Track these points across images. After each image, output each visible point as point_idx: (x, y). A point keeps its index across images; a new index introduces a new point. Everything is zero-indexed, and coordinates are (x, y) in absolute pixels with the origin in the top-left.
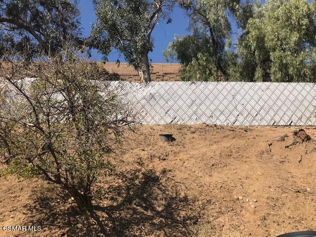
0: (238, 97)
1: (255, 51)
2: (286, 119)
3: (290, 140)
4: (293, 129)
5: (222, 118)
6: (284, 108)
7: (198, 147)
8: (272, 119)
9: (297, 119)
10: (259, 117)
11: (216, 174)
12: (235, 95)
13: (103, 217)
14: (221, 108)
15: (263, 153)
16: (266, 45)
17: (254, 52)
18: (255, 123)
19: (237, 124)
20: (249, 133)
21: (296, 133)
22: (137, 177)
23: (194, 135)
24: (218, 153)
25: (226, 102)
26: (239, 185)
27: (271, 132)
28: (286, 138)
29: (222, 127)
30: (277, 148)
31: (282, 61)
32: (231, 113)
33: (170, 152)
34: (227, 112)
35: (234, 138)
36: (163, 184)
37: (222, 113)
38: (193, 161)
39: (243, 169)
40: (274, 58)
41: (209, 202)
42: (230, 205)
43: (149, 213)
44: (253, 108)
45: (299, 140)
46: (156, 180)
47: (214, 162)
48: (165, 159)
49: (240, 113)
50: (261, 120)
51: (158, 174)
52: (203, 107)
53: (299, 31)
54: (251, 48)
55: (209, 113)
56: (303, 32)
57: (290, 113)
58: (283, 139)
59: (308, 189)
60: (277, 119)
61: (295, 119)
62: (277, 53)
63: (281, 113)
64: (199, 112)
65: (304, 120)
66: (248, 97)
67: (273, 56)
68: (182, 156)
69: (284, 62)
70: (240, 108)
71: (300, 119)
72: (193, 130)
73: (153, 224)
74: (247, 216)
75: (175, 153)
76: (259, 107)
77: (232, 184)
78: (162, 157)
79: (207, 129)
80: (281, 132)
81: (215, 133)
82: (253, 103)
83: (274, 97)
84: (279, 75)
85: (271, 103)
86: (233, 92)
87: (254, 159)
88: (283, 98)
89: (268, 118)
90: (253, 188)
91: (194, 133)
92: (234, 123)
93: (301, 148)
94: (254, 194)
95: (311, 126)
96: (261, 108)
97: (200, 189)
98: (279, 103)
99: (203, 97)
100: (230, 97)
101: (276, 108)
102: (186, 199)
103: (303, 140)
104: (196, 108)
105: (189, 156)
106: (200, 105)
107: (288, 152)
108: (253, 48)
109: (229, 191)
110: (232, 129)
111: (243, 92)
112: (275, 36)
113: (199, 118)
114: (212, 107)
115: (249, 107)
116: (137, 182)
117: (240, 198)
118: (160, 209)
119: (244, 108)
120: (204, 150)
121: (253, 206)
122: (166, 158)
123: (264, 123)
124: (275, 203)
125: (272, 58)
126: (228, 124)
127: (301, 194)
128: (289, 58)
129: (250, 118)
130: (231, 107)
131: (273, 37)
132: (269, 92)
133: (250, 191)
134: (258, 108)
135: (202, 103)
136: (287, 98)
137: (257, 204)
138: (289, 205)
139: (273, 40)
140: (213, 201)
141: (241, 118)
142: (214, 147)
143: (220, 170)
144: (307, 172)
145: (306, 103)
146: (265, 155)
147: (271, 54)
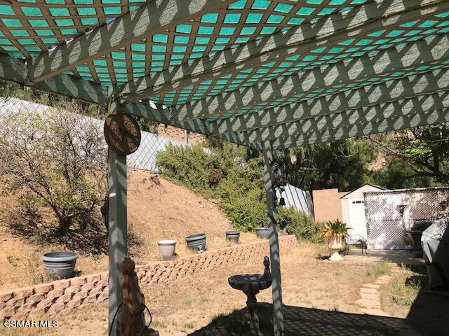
21: (152, 178)
26: (138, 215)
28: (146, 182)
30: (142, 189)
45: (154, 183)
58: (144, 182)
59: (175, 217)
65: (143, 164)
71: (141, 163)
74: (154, 233)
77: (134, 214)
93: (157, 189)
94: (150, 221)
103: (157, 184)
107: (151, 193)
109: (137, 219)
121: (154, 228)
127: (172, 220)
133: (147, 219)
146: (138, 194)
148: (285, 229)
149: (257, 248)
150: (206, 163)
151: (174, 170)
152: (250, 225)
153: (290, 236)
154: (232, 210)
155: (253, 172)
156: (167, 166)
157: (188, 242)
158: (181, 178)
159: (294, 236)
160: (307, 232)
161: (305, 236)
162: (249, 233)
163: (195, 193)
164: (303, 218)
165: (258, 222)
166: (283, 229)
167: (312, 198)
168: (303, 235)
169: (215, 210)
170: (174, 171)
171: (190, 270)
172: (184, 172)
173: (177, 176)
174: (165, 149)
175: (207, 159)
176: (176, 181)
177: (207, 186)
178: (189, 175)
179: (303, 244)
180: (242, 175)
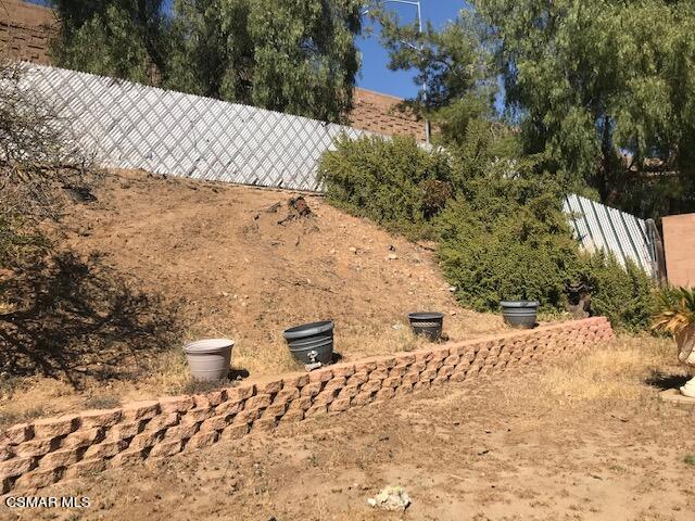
0: (201, 126)
1: (227, 34)
2: (275, 175)
3: (284, 212)
4: (286, 195)
5: (170, 161)
6: (274, 158)
7: (143, 214)
8: (253, 173)
9: (289, 177)
10: (232, 167)
11: (182, 260)
12: (196, 121)
13: (11, 330)
14: (169, 142)
15: (246, 230)
16: (248, 29)
17: (225, 37)
18: (226, 178)
19: (196, 175)
20: (220, 196)
21: (292, 202)
22: (43, 265)
23: (128, 192)
24: (178, 227)
25: (177, 133)
26: (219, 277)
27: (256, 196)
28: (278, 209)
29: (177, 182)
30: (266, 224)
31: (272, 66)
32: (186, 154)
33: (95, 223)
34: (178, 151)
35: (198, 202)
36: (98, 276)
37: (170, 152)
38: (142, 239)
39: (223, 255)
40: (261, 59)
41: (183, 300)
42: (213, 303)
43: (90, 321)
44: (225, 149)
45: (295, 212)
46: (83, 270)
47: (174, 241)
48: (87, 235)
49: (203, 157)
50: (235, 173)
51: (84, 260)
52: (134, 136)
53: (306, 21)
54: (220, 27)
55: (144, 149)
56: (311, 25)
57: (280, 167)
58: (274, 210)
59: (309, 281)
60: (261, 173)
61: (286, 177)
62: (268, 52)
63: (267, 165)
64: (126, 145)
65: (299, 180)
66: (216, 128)
67: (259, 53)
68: (117, 230)
69: (277, 70)
70: (202, 146)
71: (294, 178)
72: (123, 181)
73: (104, 335)
74: (238, 317)
75: (105, 224)
76: (235, 150)
77: (211, 276)
78: (82, 230)
79: (150, 182)
80: (270, 199)
81: (165, 191)
82: (224, 140)
83: (259, 136)
84: (265, 93)
85: (253, 144)
86: (192, 115)
87: (234, 239)
88: (273, 139)
89: (247, 170)
90: (240, 281)
91: (128, 187)
92: (190, 174)
93: (298, 225)
94: (243, 289)
95: (308, 191)
96: (238, 153)
97: (165, 284)
98: (267, 147)
99: (134, 115)
100: (186, 124)
101: (260, 155)
102: (143, 298)
103: (301, 214)
104: (119, 135)
105: (133, 230)
106: (130, 130)
107: (281, 232)
108: (224, 27)
109: (209, 286)
110: (193, 186)
111: (209, 118)
112: (266, 16)
113: (126, 157)
114: (153, 139)
115: (217, 147)
116: (46, 272)
117: (226, 294)
118: (104, 314)
119: (210, 147)
120: (155, 221)
121: (243, 304)
122: (89, 232)
123: (240, 179)
124: (271, 299)
125: (257, 57)
126: (181, 173)
127: (301, 287)
128: (284, 65)
129: (218, 168)
130: (187, 144)
131: (262, 17)
132: (252, 125)
133: (238, 285)
134: (232, 150)
135: (134, 126)
136: (279, 141)
137: (249, 301)
138: (288, 300)
139: (262, 22)
140: (189, 299)
141: (203, 166)
142: (170, 216)
143: (187, 254)
144: (306, 259)
145: (304, 153)
146: (250, 234)
147: (256, 49)
148: (582, 303)
149: (493, 352)
150: (419, 171)
151: (349, 186)
152: (493, 296)
153: (594, 319)
154: (457, 264)
155: (525, 183)
156: (336, 180)
157: (289, 340)
158: (361, 202)
159: (603, 318)
160: (637, 310)
161: (634, 319)
162: (489, 315)
163: (388, 230)
164: (630, 279)
165: (514, 289)
166: (576, 302)
167: (662, 235)
168: (627, 317)
169: (426, 263)
170: (348, 189)
171: (268, 416)
172: (368, 189)
173: (353, 198)
174: (333, 148)
175: (423, 162)
176: (352, 207)
177: (418, 215)
178: (378, 195)
179: (626, 337)
180: (499, 192)
